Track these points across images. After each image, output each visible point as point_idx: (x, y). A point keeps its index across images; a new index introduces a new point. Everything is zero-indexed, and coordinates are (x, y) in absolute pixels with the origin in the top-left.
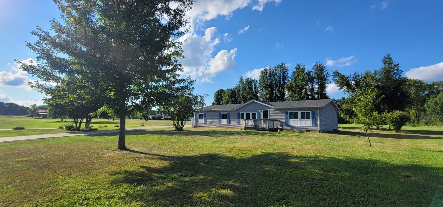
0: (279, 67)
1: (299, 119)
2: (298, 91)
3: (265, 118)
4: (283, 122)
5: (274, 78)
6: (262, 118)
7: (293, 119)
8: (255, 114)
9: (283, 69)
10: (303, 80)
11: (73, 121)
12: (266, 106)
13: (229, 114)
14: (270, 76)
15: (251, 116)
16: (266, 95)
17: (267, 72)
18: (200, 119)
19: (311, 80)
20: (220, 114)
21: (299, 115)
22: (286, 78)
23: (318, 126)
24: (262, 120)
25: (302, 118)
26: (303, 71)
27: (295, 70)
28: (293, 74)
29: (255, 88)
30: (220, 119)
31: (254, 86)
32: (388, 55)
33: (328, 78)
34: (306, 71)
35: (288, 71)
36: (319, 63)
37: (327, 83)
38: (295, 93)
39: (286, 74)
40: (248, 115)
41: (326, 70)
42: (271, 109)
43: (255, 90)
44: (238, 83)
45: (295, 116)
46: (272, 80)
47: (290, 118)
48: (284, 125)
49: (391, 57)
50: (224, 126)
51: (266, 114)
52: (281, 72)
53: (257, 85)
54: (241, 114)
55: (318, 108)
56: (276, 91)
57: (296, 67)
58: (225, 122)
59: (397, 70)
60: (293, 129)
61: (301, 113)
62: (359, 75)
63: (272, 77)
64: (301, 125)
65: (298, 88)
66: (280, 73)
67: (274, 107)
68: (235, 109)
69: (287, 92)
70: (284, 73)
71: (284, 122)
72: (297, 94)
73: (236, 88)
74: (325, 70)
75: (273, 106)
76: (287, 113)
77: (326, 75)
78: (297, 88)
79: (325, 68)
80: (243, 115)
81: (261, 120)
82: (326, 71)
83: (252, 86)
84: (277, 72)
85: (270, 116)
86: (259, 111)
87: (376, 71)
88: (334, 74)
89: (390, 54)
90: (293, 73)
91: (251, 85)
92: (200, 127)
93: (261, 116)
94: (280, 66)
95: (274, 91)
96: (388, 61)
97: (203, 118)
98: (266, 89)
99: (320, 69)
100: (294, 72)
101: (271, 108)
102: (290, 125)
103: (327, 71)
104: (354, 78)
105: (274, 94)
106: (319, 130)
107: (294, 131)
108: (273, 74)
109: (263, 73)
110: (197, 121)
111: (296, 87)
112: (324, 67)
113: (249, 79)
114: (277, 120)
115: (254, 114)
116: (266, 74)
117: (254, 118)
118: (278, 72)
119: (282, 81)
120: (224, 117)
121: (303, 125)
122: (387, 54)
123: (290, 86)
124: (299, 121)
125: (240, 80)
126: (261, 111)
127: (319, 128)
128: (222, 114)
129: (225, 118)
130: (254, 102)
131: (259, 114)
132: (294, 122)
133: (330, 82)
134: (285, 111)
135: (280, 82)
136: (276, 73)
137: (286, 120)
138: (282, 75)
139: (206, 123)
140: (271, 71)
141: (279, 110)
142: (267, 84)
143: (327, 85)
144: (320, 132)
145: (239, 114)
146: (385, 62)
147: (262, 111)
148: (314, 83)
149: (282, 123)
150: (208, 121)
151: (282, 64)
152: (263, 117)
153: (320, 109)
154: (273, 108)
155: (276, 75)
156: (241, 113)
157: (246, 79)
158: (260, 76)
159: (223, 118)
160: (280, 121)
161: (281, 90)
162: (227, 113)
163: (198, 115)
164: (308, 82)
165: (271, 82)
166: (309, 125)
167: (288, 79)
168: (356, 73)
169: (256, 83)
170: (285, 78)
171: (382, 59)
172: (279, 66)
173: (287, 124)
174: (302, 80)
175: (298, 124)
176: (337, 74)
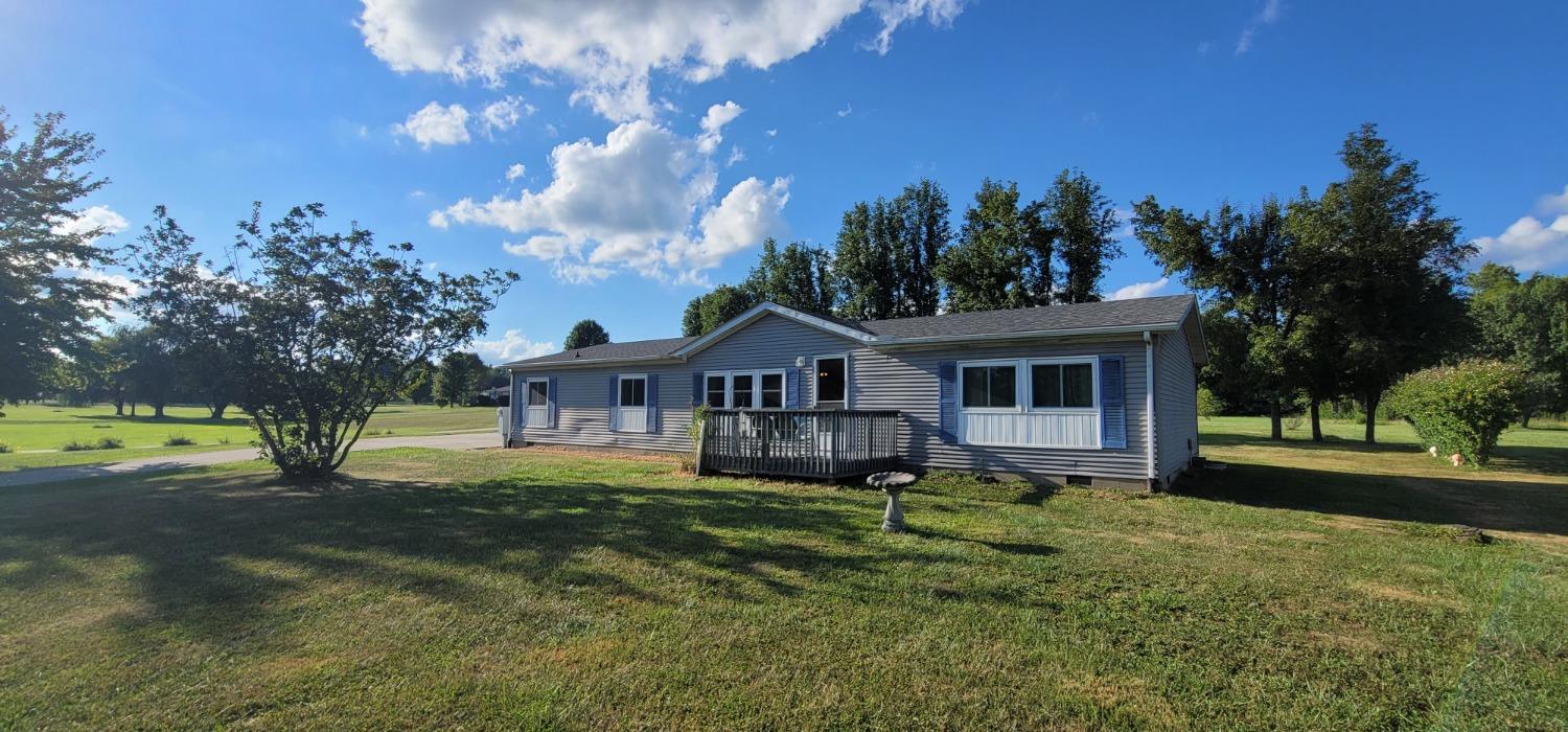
0: (914, 196)
1: (1018, 408)
2: (988, 286)
3: (831, 405)
4: (927, 426)
5: (894, 238)
6: (813, 401)
7: (985, 405)
8: (779, 377)
9: (930, 204)
10: (1011, 240)
11: (154, 414)
12: (834, 335)
13: (654, 381)
14: (879, 234)
15: (757, 390)
16: (863, 307)
17: (867, 218)
18: (532, 407)
19: (1042, 240)
20: (614, 381)
21: (1024, 385)
22: (942, 241)
23: (1140, 450)
24: (814, 414)
25: (1039, 401)
26: (1010, 201)
27: (976, 206)
28: (968, 222)
29: (821, 279)
30: (616, 404)
31: (817, 275)
32: (1368, 128)
33: (1107, 236)
34: (1021, 206)
35: (947, 211)
36: (1075, 172)
37: (1106, 255)
38: (976, 297)
39: (941, 224)
40: (743, 383)
41: (1103, 200)
42: (857, 353)
43: (822, 290)
44: (757, 267)
45: (996, 390)
46: (886, 248)
47: (966, 404)
48: (934, 441)
49: (1377, 137)
50: (630, 441)
51: (833, 380)
52: (921, 215)
53: (829, 269)
54: (709, 378)
55: (1147, 336)
56: (902, 292)
57: (980, 192)
58: (635, 419)
59: (1405, 190)
60: (986, 464)
61: (1035, 368)
62: (1239, 218)
63: (888, 238)
64: (1033, 445)
65: (991, 274)
66: (916, 218)
67: (874, 339)
68: (680, 358)
69: (943, 293)
70: (933, 220)
71: (934, 420)
72: (984, 299)
73: (750, 285)
74: (1097, 203)
75: (871, 333)
76: (947, 374)
77: (1103, 222)
78: (986, 271)
79: (1099, 193)
80: (718, 383)
81: (808, 414)
82: (1102, 204)
83: (810, 275)
84: (904, 216)
85: (854, 390)
86: (799, 362)
87: (1339, 185)
88: (1139, 213)
89: (1375, 125)
90: (971, 218)
91: (807, 268)
92: (530, 444)
93: (807, 391)
94: (918, 194)
95: (896, 293)
96: (1366, 152)
97: (545, 404)
98: (864, 282)
99: (1077, 198)
100: (973, 216)
101: (863, 345)
102: (970, 441)
103: (1105, 207)
104: (1220, 231)
105: (893, 305)
106: (1150, 473)
107: (993, 480)
108: (889, 226)
109: (851, 224)
110: (518, 420)
111: (981, 269)
112: (1091, 188)
113: (799, 249)
114: (894, 414)
115: (771, 382)
116: (864, 227)
117: (771, 400)
118: (913, 216)
119: (923, 253)
120: (633, 395)
121: (1048, 446)
122: (1364, 126)
123: (955, 268)
124: (1021, 422)
125: (764, 254)
126: (808, 364)
127: (1150, 461)
128: (624, 381)
129: (636, 404)
130: (771, 314)
131: (798, 377)
132: (987, 427)
133: (1118, 251)
134: (939, 359)
135: (917, 256)
136: (902, 220)
137: (946, 411)
138: (924, 229)
139: (556, 426)
140: (881, 214)
141: (902, 352)
142: (868, 263)
143: (1103, 262)
144: (1156, 486)
145: (698, 379)
146: (1353, 159)
147: (815, 364)
148: (1054, 253)
149: (919, 429)
150: (567, 417)
151: (926, 185)
152: (820, 397)
153: (1155, 344)
154: (874, 346)
155: (903, 226)
156: (708, 374)
157: (788, 250)
158: (842, 235)
159: (626, 402)
160: (907, 417)
161: (923, 287)
162: (644, 376)
163: (525, 388)
164: (1031, 253)
165: (884, 256)
166: (1081, 446)
167: (950, 243)
168: (1227, 210)
169: (825, 263)
170: (934, 240)
171: (1341, 148)
172: (911, 193)
173: (949, 437)
174: (1005, 240)
175: (1014, 440)
176: (1150, 214)
